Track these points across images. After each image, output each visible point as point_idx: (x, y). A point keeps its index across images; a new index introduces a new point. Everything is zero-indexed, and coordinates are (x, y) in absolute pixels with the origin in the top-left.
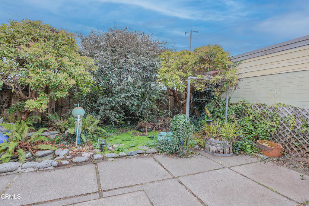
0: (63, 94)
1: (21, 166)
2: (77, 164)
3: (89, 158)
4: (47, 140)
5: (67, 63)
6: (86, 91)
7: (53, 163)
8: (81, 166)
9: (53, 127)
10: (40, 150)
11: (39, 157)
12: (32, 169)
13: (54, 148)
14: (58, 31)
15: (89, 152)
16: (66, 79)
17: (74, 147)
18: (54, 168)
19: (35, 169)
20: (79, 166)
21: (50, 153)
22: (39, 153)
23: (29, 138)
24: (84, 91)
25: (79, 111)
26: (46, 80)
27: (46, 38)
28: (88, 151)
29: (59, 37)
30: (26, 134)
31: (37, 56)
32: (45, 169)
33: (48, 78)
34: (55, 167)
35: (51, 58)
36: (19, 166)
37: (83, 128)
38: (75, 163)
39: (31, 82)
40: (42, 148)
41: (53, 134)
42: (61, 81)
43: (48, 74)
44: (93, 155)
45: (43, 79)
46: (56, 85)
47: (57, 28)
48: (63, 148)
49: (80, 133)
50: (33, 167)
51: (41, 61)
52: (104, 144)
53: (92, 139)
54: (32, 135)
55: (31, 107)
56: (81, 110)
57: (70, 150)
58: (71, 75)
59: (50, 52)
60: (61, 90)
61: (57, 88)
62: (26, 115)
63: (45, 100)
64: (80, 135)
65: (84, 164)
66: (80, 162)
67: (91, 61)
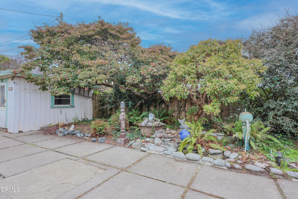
0: (233, 99)
1: (202, 159)
2: (250, 172)
3: (264, 169)
4: (216, 141)
5: (236, 69)
6: (255, 95)
7: (226, 164)
8: (256, 176)
9: (218, 129)
10: (211, 148)
11: (211, 154)
12: (210, 164)
13: (223, 149)
14: (225, 42)
15: (262, 162)
16: (236, 85)
17: (243, 153)
18: (227, 168)
19: (212, 165)
20: (253, 175)
21: (220, 153)
22: (211, 151)
23: (202, 136)
24: (252, 95)
25: (246, 116)
26: (220, 87)
27: (217, 51)
28: (261, 160)
29: (226, 47)
30: (201, 133)
31: (213, 68)
32: (220, 167)
33: (222, 85)
34: (229, 168)
35: (223, 68)
36: (200, 159)
37: (252, 135)
38: (248, 170)
39: (208, 90)
40: (213, 147)
41: (220, 135)
42: (233, 87)
43: (221, 82)
44: (268, 167)
45: (217, 87)
46: (228, 91)
47: (223, 40)
48: (231, 151)
49: (249, 139)
50: (210, 162)
51: (215, 72)
52: (280, 158)
53: (261, 148)
54: (206, 134)
55: (208, 111)
56: (249, 115)
57: (239, 155)
58: (240, 79)
59: (222, 63)
60: (232, 96)
61: (227, 94)
62: (197, 117)
63: (218, 105)
64: (248, 141)
65: (259, 175)
66: (254, 171)
67: (258, 63)
